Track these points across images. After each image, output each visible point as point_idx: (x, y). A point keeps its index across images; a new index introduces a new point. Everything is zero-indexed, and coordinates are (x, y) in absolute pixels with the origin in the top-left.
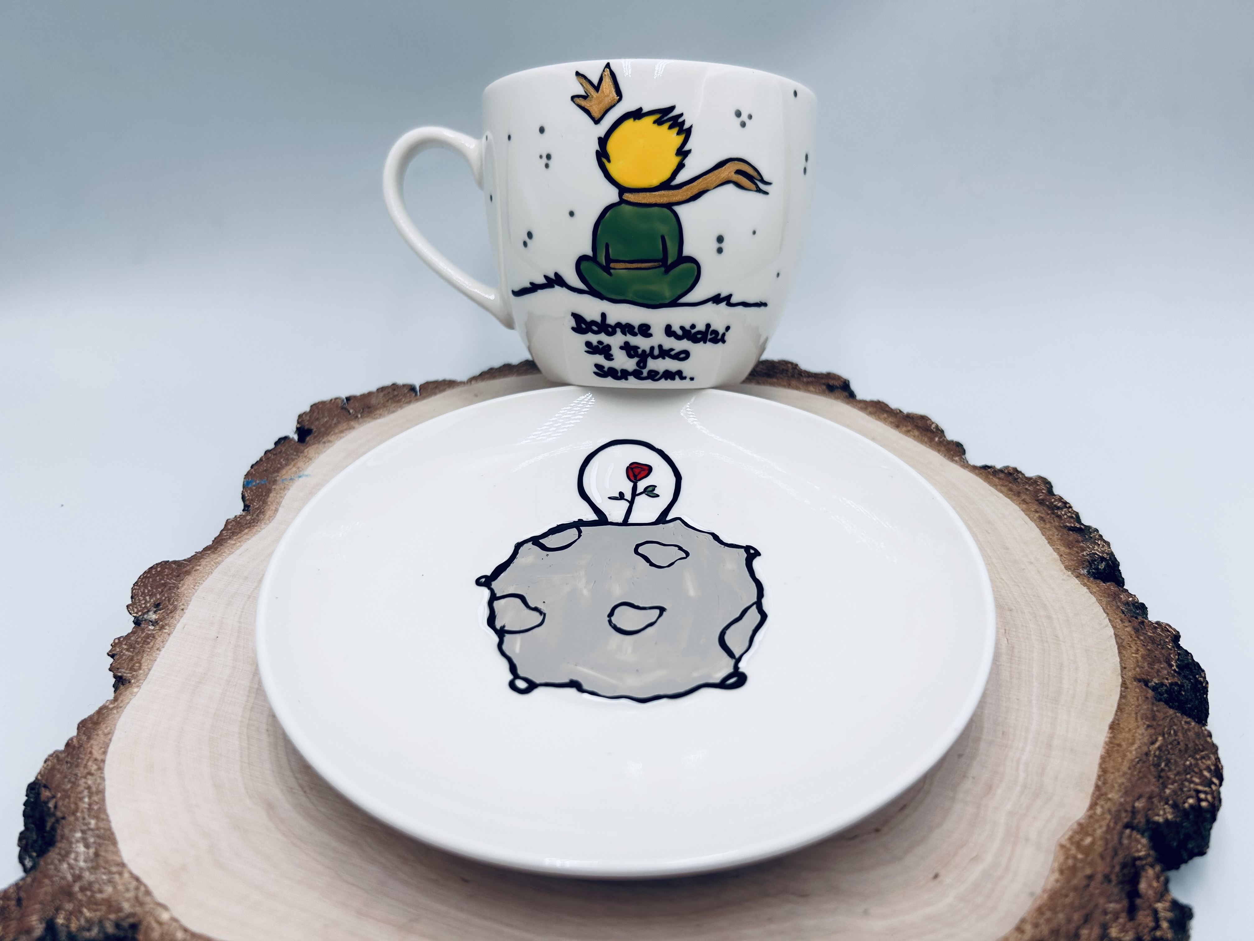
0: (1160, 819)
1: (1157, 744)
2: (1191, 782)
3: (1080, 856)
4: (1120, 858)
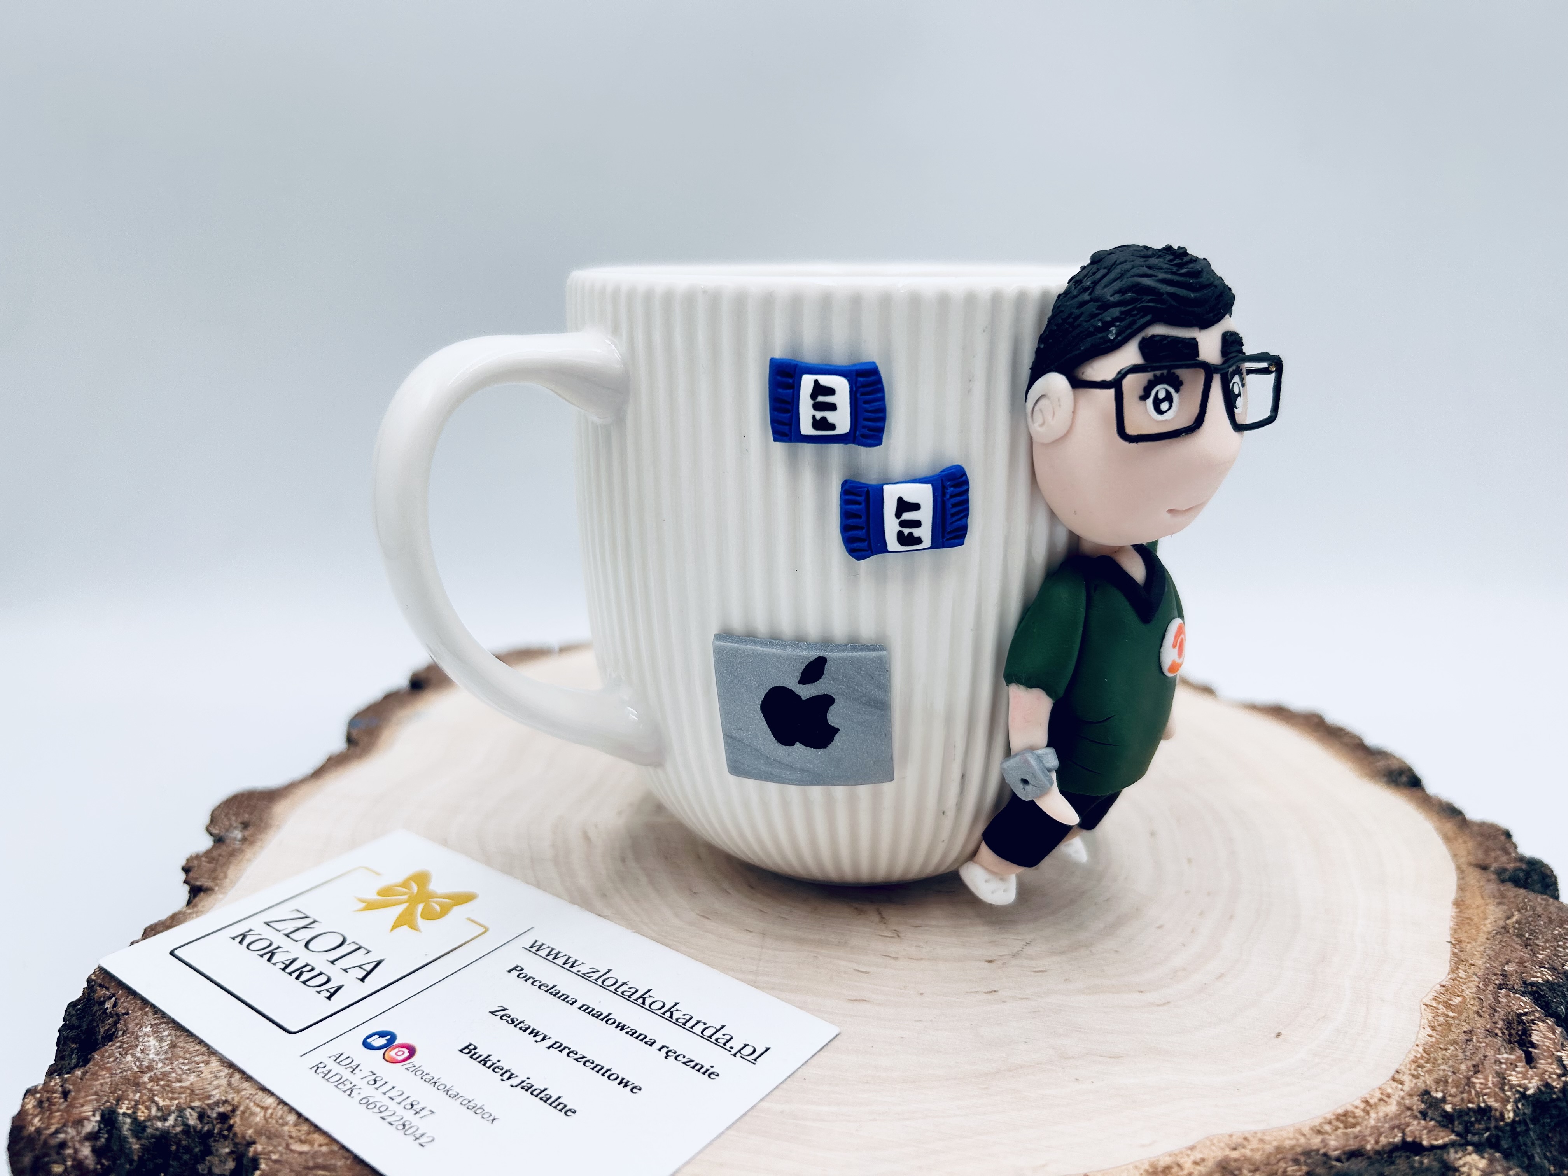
1: (1516, 918)
3: (1451, 1014)
4: (1501, 1015)
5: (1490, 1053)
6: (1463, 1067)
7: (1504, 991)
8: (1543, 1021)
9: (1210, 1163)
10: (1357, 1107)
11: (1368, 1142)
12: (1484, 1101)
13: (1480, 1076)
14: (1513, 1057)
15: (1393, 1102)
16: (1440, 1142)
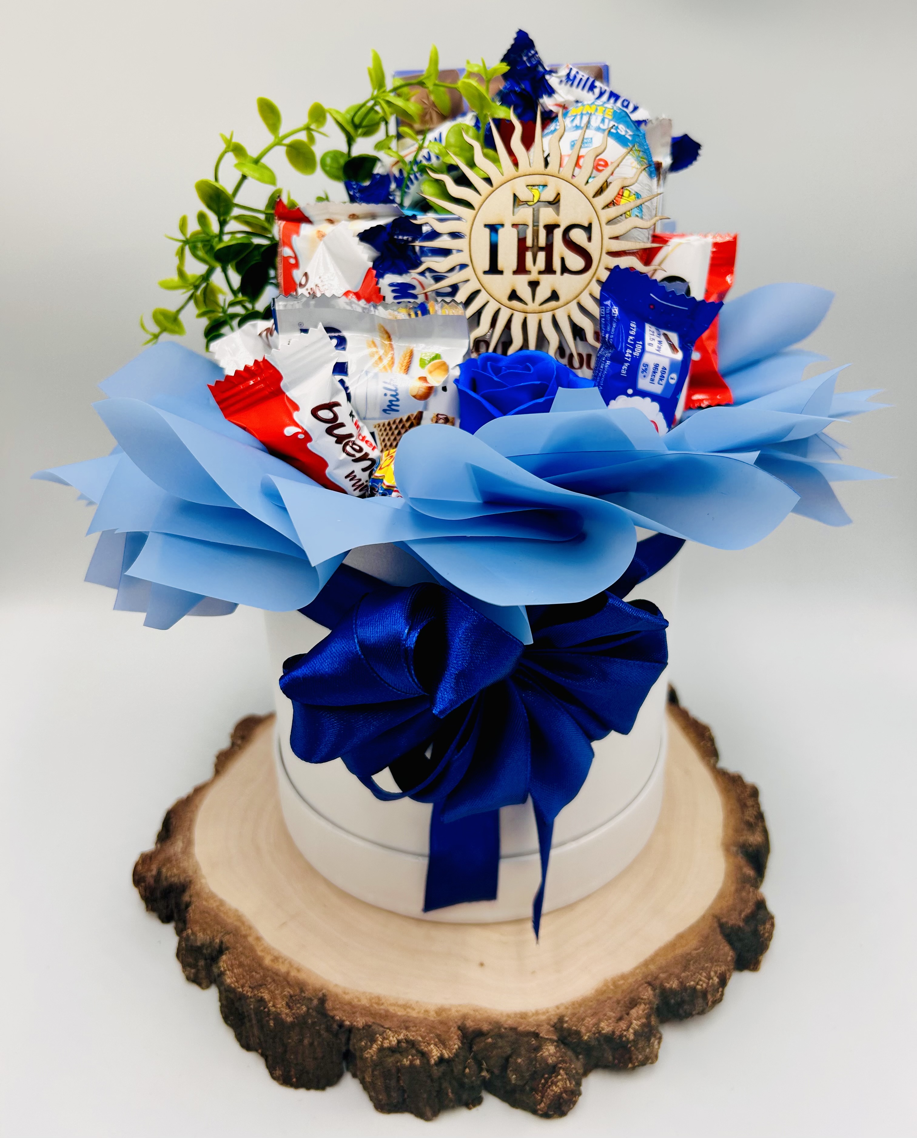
0: (668, 985)
1: (699, 951)
2: (701, 974)
3: (612, 987)
4: (632, 995)
5: (607, 1009)
6: (589, 1011)
7: (646, 985)
8: (645, 1004)
9: (461, 1013)
10: (532, 1012)
11: (521, 1026)
12: (581, 1029)
13: (592, 1018)
14: (614, 1015)
15: (547, 1015)
16: (547, 1037)
